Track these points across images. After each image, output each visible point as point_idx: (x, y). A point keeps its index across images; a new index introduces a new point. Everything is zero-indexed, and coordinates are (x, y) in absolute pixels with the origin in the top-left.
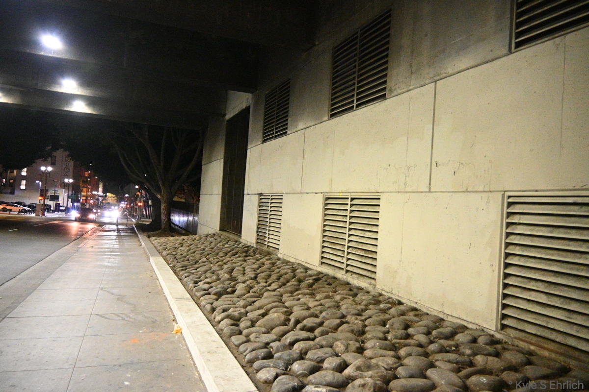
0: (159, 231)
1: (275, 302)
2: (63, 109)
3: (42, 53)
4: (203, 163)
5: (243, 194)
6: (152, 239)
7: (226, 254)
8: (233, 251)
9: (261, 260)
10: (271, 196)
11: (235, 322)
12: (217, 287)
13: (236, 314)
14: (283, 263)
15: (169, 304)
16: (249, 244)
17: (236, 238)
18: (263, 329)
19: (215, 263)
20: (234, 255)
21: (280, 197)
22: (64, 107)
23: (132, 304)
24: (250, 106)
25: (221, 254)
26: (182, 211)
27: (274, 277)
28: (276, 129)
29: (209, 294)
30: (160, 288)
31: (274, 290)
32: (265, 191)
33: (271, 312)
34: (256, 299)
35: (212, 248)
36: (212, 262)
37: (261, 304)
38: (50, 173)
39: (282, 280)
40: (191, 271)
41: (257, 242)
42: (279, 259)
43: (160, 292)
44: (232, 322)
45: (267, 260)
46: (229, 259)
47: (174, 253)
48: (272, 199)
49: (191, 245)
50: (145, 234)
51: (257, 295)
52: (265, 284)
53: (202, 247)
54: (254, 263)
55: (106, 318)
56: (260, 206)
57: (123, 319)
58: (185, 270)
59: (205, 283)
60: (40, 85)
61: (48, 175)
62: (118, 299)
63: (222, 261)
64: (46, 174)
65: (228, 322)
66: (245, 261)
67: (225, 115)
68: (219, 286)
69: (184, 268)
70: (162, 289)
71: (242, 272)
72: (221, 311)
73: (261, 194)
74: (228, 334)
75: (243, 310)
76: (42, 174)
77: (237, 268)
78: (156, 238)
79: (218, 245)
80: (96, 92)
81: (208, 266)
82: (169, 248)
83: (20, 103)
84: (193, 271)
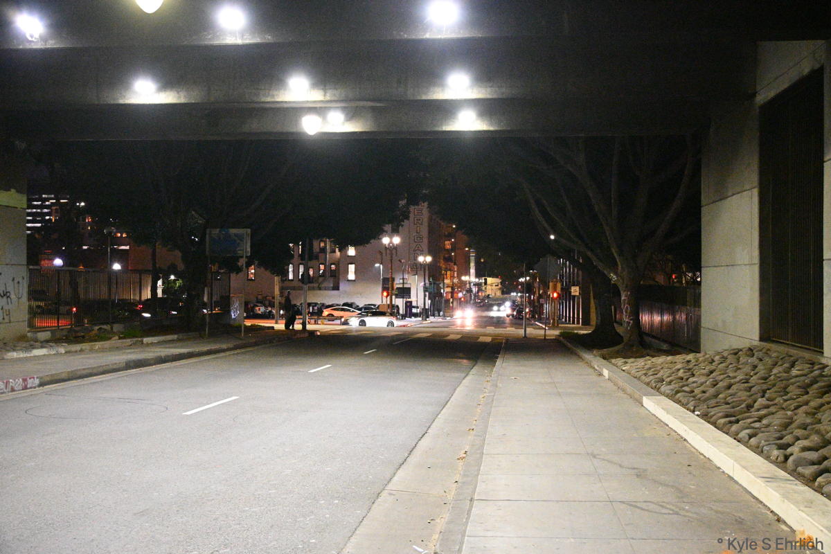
0: (623, 344)
2: (440, 129)
6: (620, 361)
7: (806, 390)
8: (820, 384)
15: (744, 489)
17: (810, 356)
19: (792, 407)
22: (442, 125)
24: (822, 68)
25: (793, 390)
30: (702, 457)
35: (765, 379)
36: (784, 406)
38: (396, 248)
40: (752, 425)
43: (707, 466)
46: (821, 401)
47: (686, 389)
49: (711, 372)
50: (595, 352)
53: (741, 377)
57: (676, 513)
58: (737, 421)
60: (409, 92)
61: (394, 251)
62: (638, 476)
63: (807, 403)
64: (392, 250)
69: (732, 418)
76: (384, 252)
78: (624, 360)
79: (775, 371)
80: (504, 90)
81: (780, 414)
82: (669, 379)
83: (373, 130)
84: (757, 425)
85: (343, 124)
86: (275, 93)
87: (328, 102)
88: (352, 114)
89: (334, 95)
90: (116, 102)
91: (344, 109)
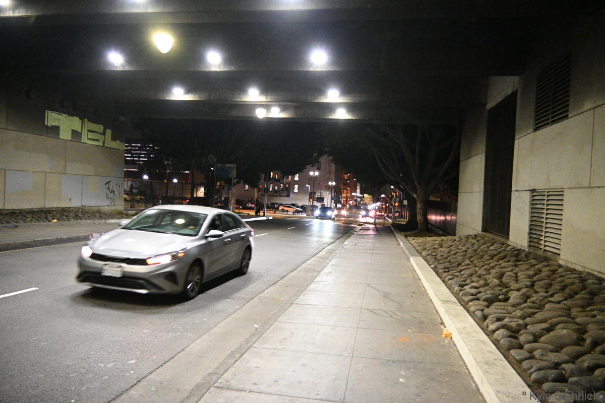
0: (417, 231)
1: (562, 316)
2: (327, 118)
3: (311, 69)
4: (461, 159)
5: (510, 191)
6: (410, 239)
7: (492, 257)
8: (502, 255)
9: (537, 267)
10: (548, 192)
11: (513, 334)
12: (487, 293)
13: (513, 324)
14: (566, 271)
15: (434, 306)
16: (519, 247)
17: (502, 240)
18: (550, 347)
19: (480, 266)
20: (503, 259)
21: (560, 193)
22: (329, 116)
23: (398, 303)
24: (517, 91)
25: (486, 257)
26: (439, 211)
27: (556, 287)
28: (553, 113)
29: (478, 299)
30: (423, 289)
31: (559, 302)
32: (539, 186)
33: (558, 327)
34: (536, 311)
35: (476, 251)
36: (477, 265)
37: (543, 317)
38: (316, 177)
39: (567, 290)
40: (455, 274)
41: (530, 246)
42: (560, 266)
43: (424, 293)
44: (510, 333)
45: (545, 266)
46: (497, 263)
47: (434, 254)
48: (548, 196)
49: (451, 246)
50: (402, 233)
51: (537, 306)
52: (545, 294)
53: (464, 249)
54: (528, 269)
55: (375, 313)
56: (533, 204)
57: (391, 316)
58: (448, 272)
59: (472, 287)
60: (309, 98)
61: (315, 179)
62: (384, 296)
63: (489, 264)
64: (315, 178)
65: (505, 333)
66: (516, 266)
67: (486, 104)
68: (488, 292)
69: (447, 270)
70: (426, 290)
71: (514, 278)
72: (495, 319)
73: (533, 191)
74: (506, 346)
75: (521, 322)
76: (310, 178)
77: (508, 273)
78: (414, 238)
79: (482, 247)
80: (356, 98)
81: (473, 269)
82: (428, 249)
83: (294, 117)
84: (457, 274)
85: (279, 113)
86: (241, 96)
87: (270, 102)
88: (284, 109)
89: (271, 99)
90: (164, 99)
91: (279, 106)
